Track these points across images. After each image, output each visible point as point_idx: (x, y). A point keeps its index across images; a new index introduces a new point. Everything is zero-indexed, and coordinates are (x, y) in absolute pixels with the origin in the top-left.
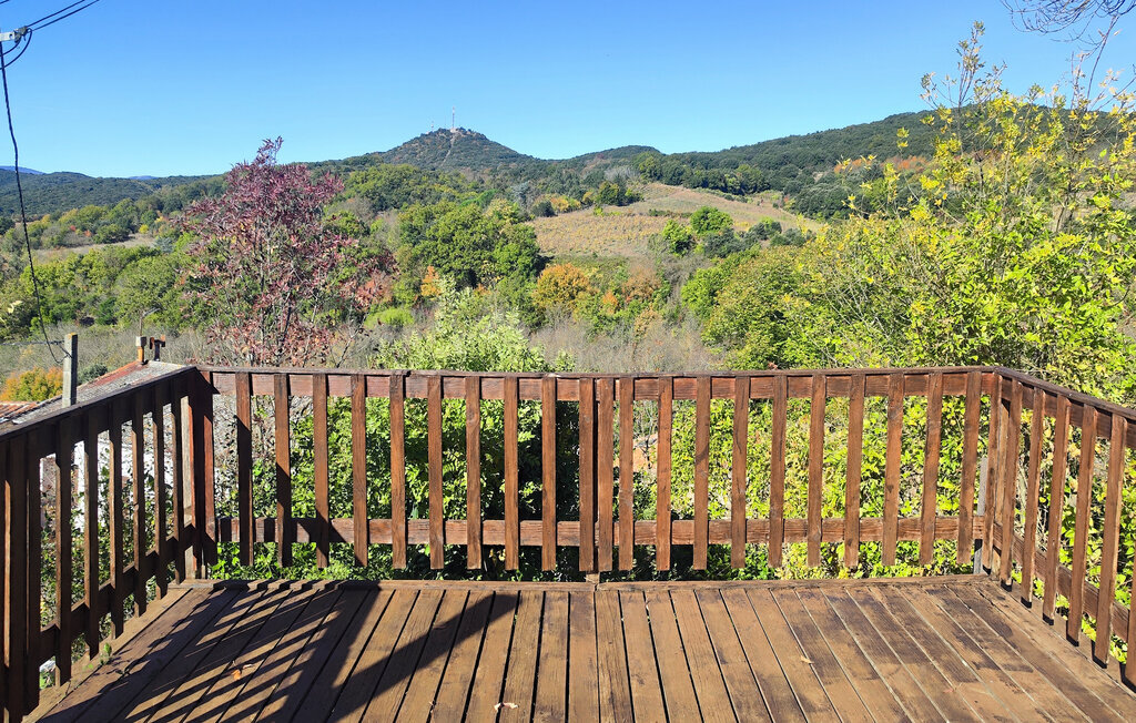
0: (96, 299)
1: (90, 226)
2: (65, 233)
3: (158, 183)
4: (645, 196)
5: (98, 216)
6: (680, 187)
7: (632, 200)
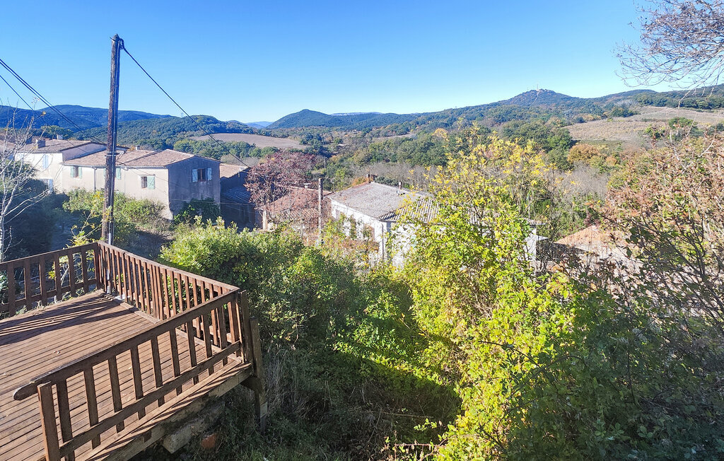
0: (391, 154)
1: (394, 130)
2: (386, 132)
3: (419, 115)
4: (642, 112)
5: (397, 127)
6: (665, 107)
7: (632, 114)
